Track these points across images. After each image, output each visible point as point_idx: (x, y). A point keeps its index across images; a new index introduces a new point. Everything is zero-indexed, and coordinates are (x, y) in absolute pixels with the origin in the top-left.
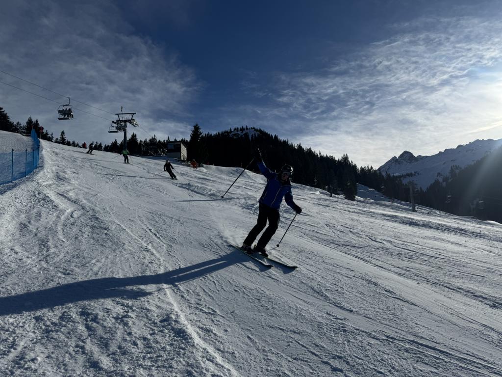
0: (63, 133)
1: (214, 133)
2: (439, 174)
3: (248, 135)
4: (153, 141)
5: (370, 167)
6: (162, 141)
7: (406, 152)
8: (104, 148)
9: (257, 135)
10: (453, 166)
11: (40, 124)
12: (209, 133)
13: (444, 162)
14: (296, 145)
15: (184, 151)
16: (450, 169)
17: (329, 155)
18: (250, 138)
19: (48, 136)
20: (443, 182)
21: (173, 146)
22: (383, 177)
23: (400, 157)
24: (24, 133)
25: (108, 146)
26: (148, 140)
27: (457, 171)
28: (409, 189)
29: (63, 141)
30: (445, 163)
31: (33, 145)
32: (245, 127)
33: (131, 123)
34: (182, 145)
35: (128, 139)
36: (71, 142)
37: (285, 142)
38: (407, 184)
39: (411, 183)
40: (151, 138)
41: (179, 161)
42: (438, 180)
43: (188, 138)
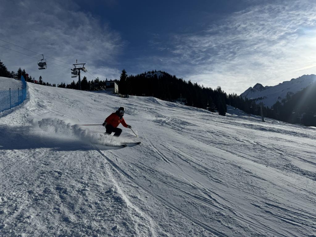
0: (41, 77)
1: (135, 75)
2: (279, 98)
3: (157, 76)
4: (97, 81)
5: (235, 94)
6: (103, 81)
7: (258, 84)
8: (67, 87)
9: (162, 76)
10: (288, 92)
11: (26, 72)
12: (132, 75)
14: (187, 81)
15: (116, 87)
16: (286, 94)
17: (208, 88)
18: (158, 78)
19: (32, 79)
20: (282, 102)
21: (109, 84)
22: (243, 100)
23: (254, 87)
24: (17, 78)
25: (69, 85)
26: (94, 81)
27: (291, 95)
28: (260, 107)
29: (41, 83)
30: (283, 90)
31: (22, 85)
32: (154, 71)
33: (83, 70)
34: (115, 83)
35: (81, 80)
36: (46, 83)
37: (180, 79)
38: (259, 104)
39: (261, 103)
40: (96, 79)
41: (114, 94)
42: (278, 101)
43: (119, 79)
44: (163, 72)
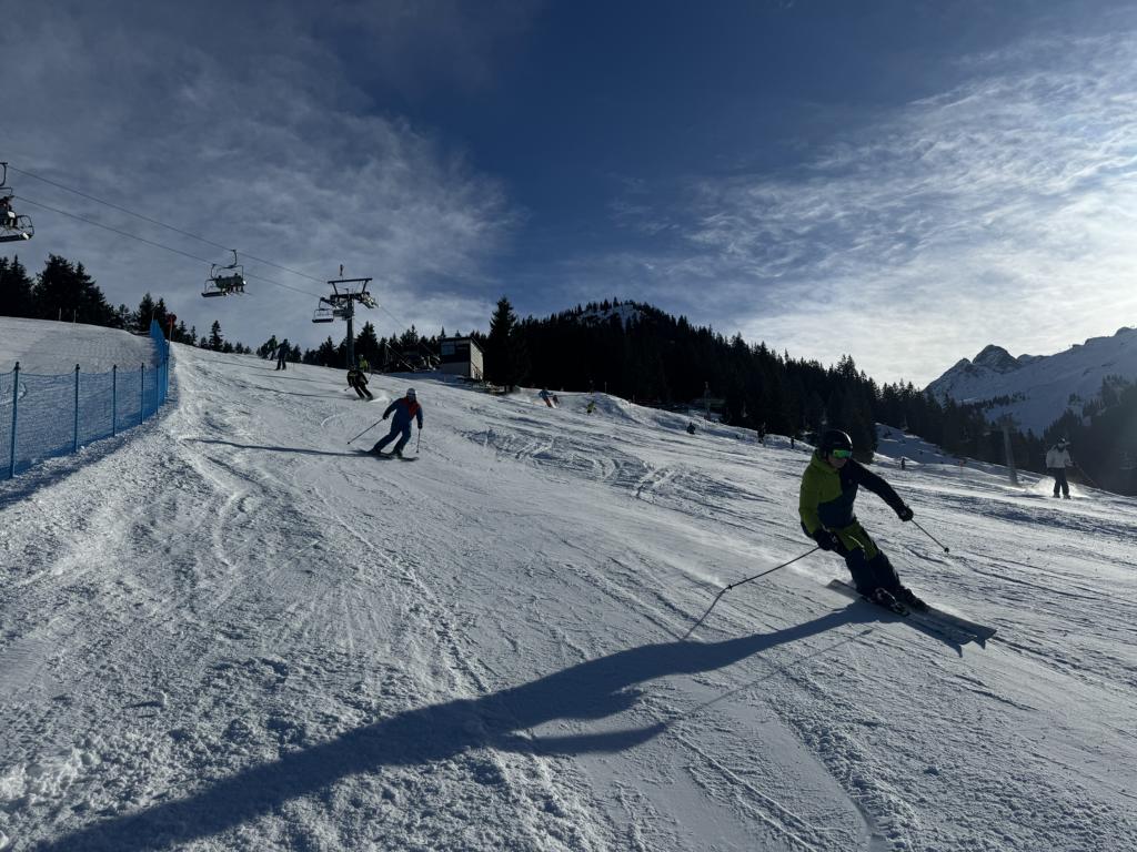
0: (216, 326)
1: (541, 316)
2: (1073, 398)
3: (619, 319)
4: (409, 338)
5: (906, 385)
6: (429, 339)
7: (990, 349)
8: (305, 358)
9: (638, 319)
10: (1108, 377)
11: (167, 308)
12: (531, 317)
13: (1085, 368)
14: (729, 338)
15: (477, 359)
16: (1101, 385)
17: (807, 360)
18: (624, 326)
19: (186, 333)
20: (1085, 414)
21: (453, 348)
22: (938, 406)
23: (976, 360)
24: (136, 328)
25: (313, 352)
26: (398, 338)
27: (1119, 390)
28: (1002, 433)
29: (216, 344)
30: (1087, 371)
31: (154, 354)
32: (611, 301)
33: (361, 301)
34: (472, 345)
35: (355, 337)
36: (234, 346)
37: (703, 331)
38: (996, 422)
39: (1005, 419)
40: (405, 332)
41: (467, 382)
42: (1071, 412)
43: (486, 331)
44: (643, 304)
